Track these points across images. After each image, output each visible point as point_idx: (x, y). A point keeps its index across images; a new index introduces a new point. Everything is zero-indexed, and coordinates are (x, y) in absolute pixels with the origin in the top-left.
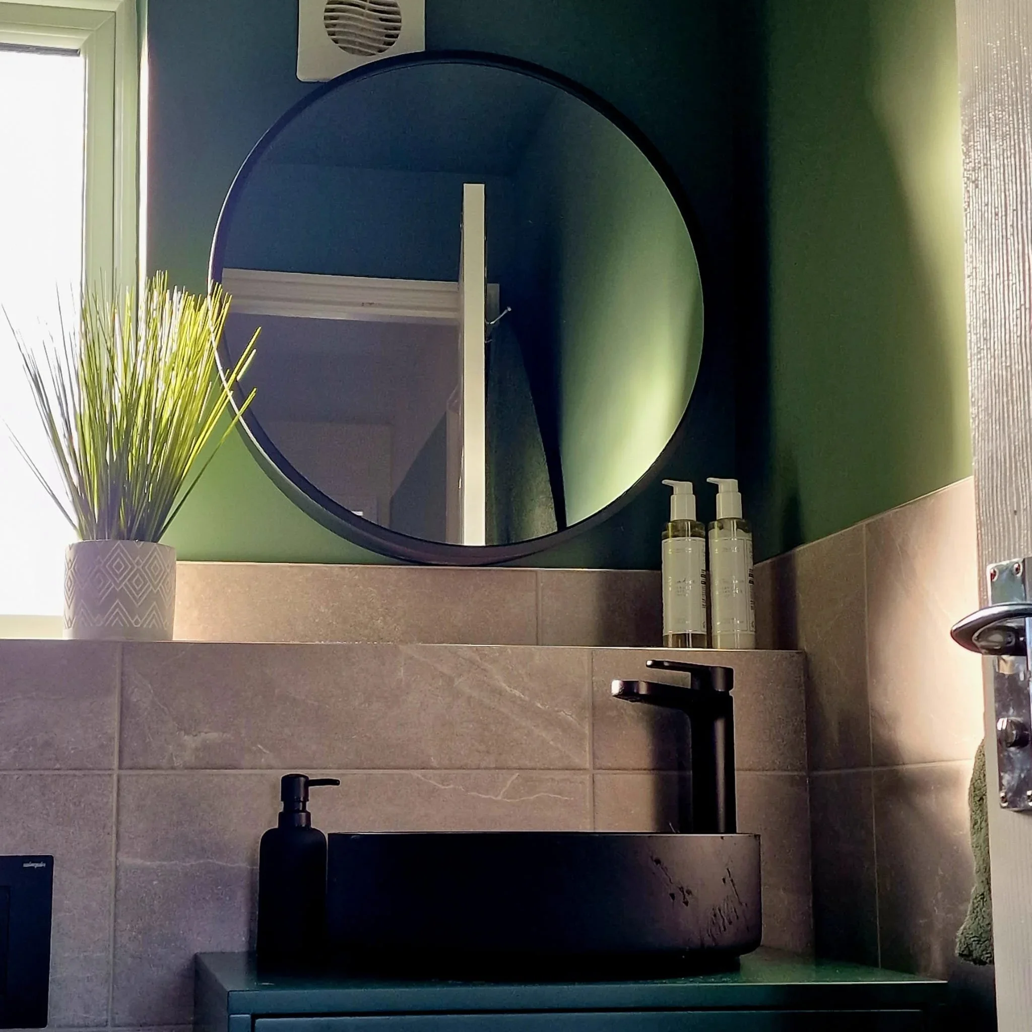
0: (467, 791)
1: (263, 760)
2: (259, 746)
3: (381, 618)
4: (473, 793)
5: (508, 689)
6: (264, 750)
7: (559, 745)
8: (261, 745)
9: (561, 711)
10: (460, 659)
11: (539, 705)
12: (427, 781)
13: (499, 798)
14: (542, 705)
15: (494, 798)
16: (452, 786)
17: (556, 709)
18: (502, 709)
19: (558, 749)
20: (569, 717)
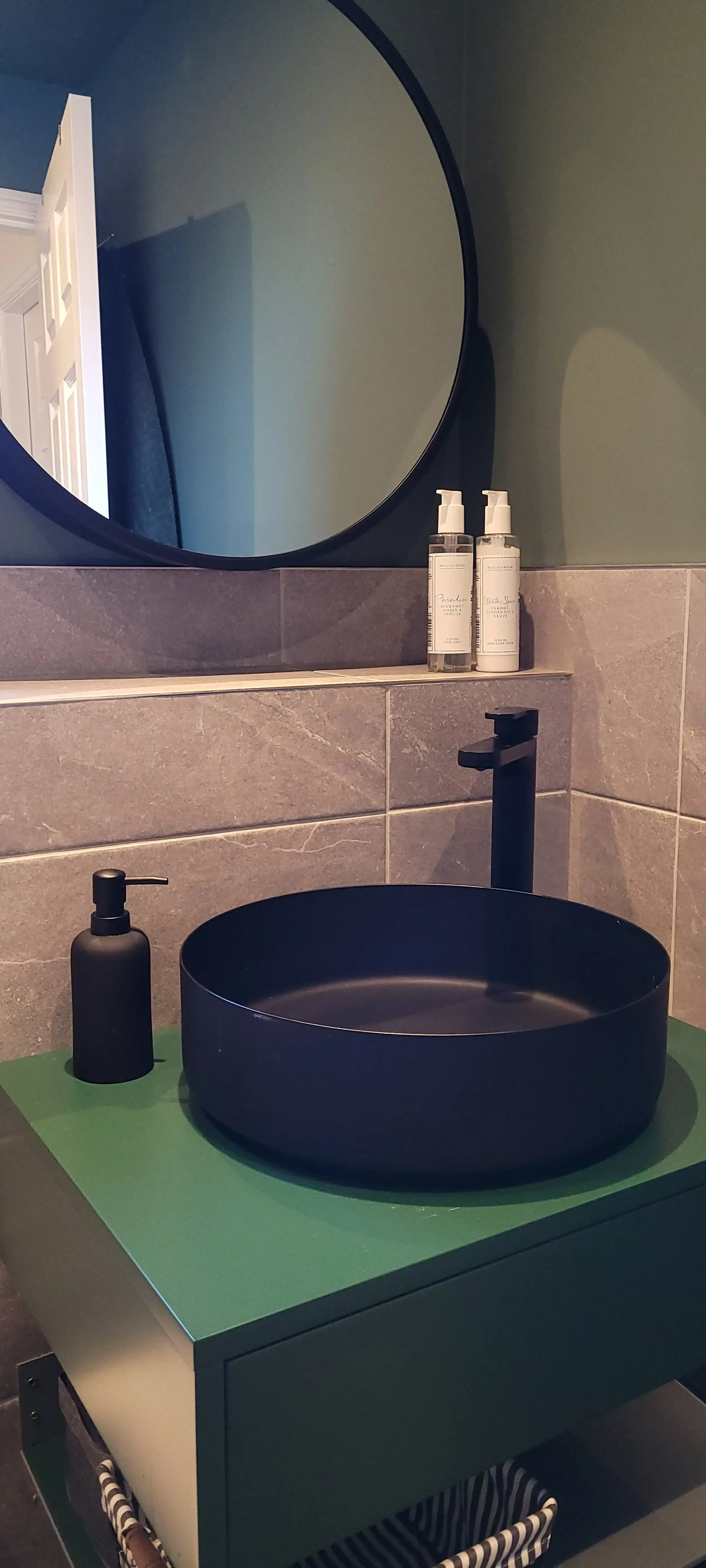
0: (270, 848)
1: (50, 840)
2: (45, 824)
3: (123, 626)
4: (277, 849)
5: (310, 735)
6: (52, 829)
7: (359, 790)
8: (46, 823)
9: (360, 754)
10: (262, 705)
11: (340, 749)
12: (231, 842)
13: (302, 850)
14: (343, 749)
15: (298, 851)
16: (255, 844)
17: (356, 751)
18: (305, 758)
19: (357, 793)
20: (368, 758)
